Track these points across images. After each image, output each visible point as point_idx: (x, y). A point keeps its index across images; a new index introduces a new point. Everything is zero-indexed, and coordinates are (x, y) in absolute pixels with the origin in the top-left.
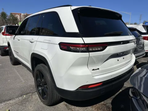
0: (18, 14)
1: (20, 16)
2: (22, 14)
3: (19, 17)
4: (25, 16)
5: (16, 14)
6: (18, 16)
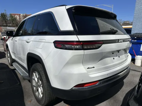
0: (18, 15)
1: (20, 16)
2: (21, 14)
3: (18, 18)
4: (24, 16)
5: (16, 14)
6: (18, 16)
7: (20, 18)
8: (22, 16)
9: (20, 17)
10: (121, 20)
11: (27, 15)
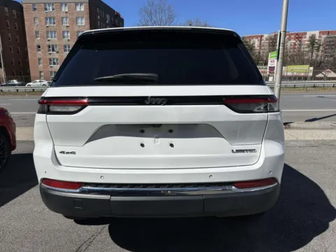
9: (261, 43)
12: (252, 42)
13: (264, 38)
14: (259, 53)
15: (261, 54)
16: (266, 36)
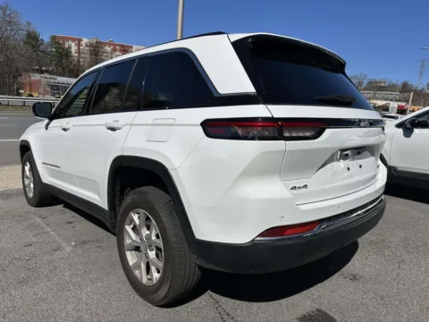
7: (79, 51)
8: (87, 46)
9: (79, 49)
10: (365, 76)
11: (103, 43)
12: (67, 46)
13: (83, 43)
14: (79, 61)
15: (81, 63)
16: (85, 41)
